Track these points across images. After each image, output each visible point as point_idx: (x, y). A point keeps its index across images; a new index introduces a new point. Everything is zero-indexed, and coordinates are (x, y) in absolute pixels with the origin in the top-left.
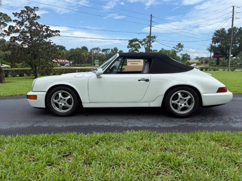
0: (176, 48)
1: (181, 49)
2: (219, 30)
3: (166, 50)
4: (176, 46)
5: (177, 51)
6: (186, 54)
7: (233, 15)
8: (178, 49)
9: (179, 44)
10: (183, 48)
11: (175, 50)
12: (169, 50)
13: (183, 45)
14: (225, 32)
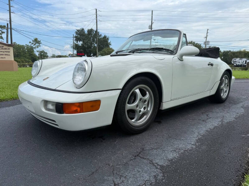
0: (33, 43)
1: (38, 45)
2: (80, 29)
3: (19, 45)
4: (33, 41)
5: (34, 47)
6: (43, 51)
7: (97, 18)
8: (35, 45)
9: (35, 39)
10: (41, 44)
11: (32, 46)
12: (23, 45)
13: (40, 41)
14: (84, 32)
